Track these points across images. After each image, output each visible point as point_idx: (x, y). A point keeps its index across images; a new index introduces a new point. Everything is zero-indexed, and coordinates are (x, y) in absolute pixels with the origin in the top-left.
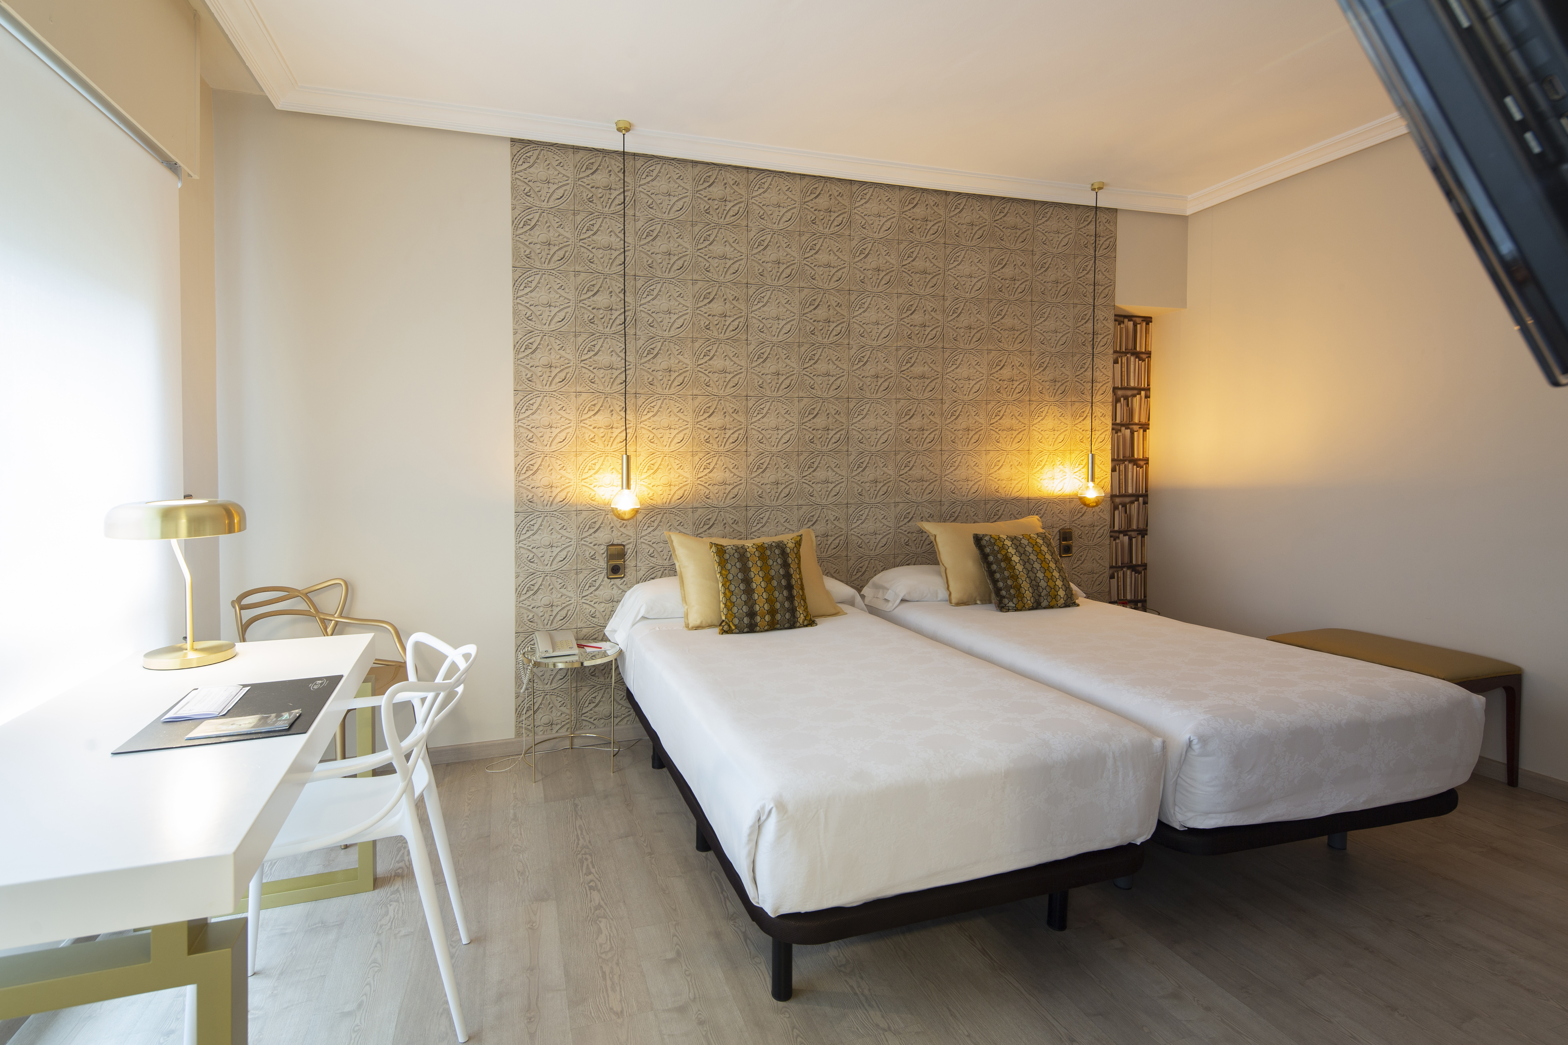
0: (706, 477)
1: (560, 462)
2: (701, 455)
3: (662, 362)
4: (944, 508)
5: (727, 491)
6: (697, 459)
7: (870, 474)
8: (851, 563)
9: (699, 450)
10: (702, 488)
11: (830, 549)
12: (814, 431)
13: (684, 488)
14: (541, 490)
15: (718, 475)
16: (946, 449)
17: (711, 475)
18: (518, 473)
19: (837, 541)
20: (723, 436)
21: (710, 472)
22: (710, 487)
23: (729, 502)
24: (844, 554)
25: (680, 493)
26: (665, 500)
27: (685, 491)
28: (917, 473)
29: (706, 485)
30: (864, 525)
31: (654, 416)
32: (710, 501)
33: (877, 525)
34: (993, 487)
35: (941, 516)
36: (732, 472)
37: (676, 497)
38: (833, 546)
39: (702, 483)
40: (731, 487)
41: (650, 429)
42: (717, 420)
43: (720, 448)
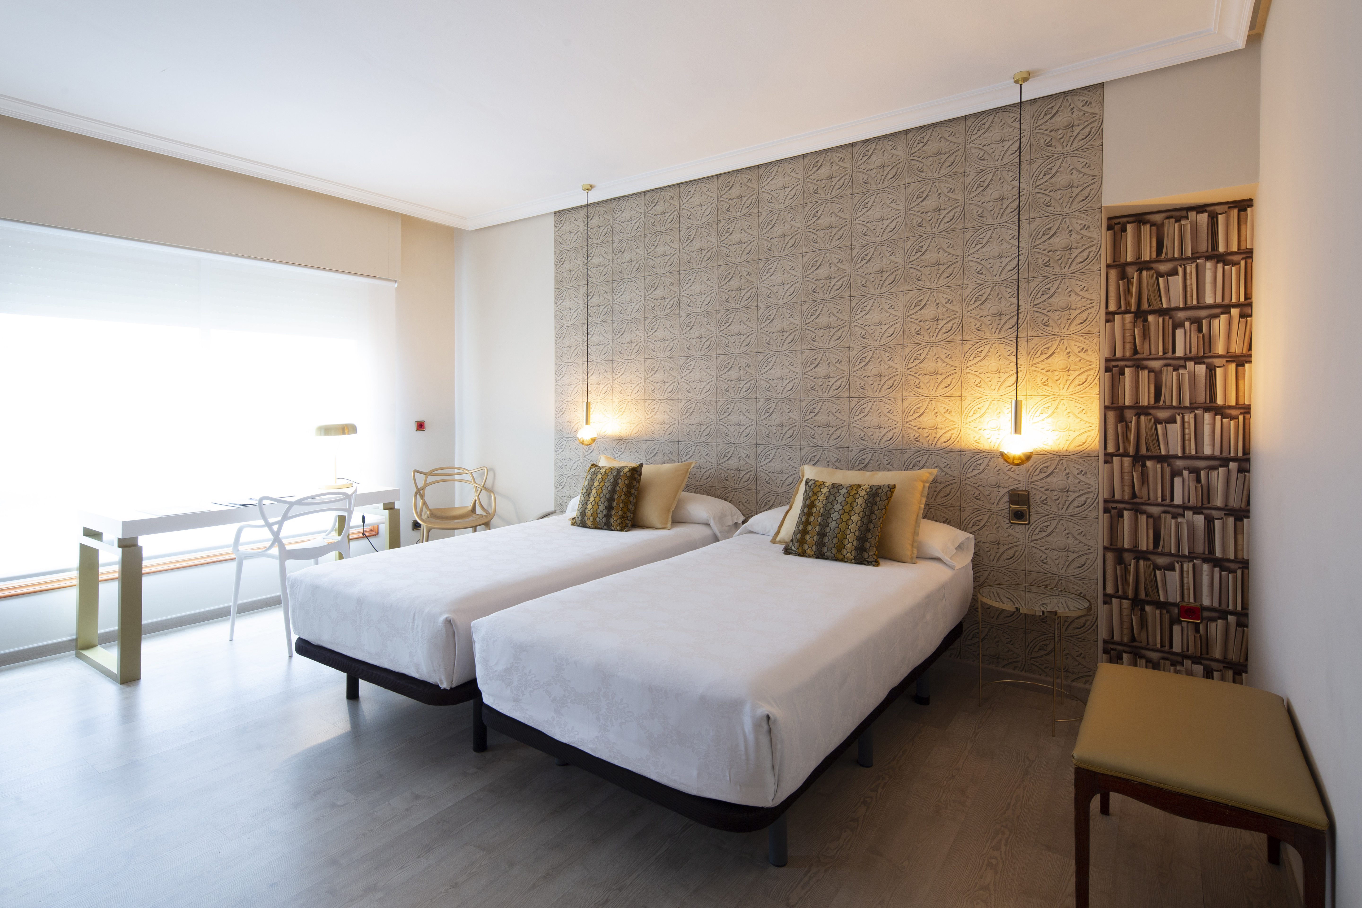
0: (652, 418)
1: (575, 407)
2: (649, 402)
3: (627, 337)
4: (852, 454)
5: (665, 429)
6: (647, 404)
7: (776, 419)
8: (760, 496)
9: (648, 398)
10: (650, 426)
11: (742, 482)
12: (729, 382)
13: (639, 426)
14: (566, 424)
15: (660, 417)
16: (854, 395)
17: (655, 416)
18: (556, 414)
19: (748, 476)
20: (663, 387)
21: (655, 415)
22: (654, 425)
23: (667, 437)
24: (754, 487)
25: (636, 429)
26: (628, 434)
27: (640, 427)
28: (822, 418)
29: (652, 424)
30: (771, 464)
31: (622, 375)
32: (654, 436)
33: (783, 465)
34: (912, 435)
35: (849, 462)
36: (669, 415)
37: (634, 432)
38: (744, 480)
39: (650, 423)
40: (668, 426)
41: (620, 384)
42: (659, 376)
43: (661, 397)
